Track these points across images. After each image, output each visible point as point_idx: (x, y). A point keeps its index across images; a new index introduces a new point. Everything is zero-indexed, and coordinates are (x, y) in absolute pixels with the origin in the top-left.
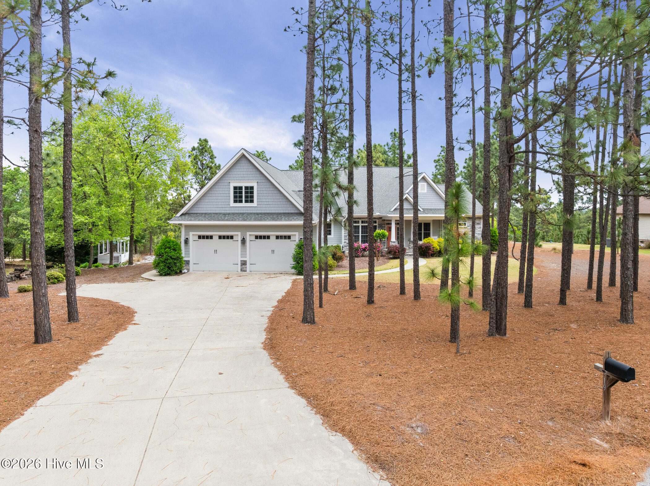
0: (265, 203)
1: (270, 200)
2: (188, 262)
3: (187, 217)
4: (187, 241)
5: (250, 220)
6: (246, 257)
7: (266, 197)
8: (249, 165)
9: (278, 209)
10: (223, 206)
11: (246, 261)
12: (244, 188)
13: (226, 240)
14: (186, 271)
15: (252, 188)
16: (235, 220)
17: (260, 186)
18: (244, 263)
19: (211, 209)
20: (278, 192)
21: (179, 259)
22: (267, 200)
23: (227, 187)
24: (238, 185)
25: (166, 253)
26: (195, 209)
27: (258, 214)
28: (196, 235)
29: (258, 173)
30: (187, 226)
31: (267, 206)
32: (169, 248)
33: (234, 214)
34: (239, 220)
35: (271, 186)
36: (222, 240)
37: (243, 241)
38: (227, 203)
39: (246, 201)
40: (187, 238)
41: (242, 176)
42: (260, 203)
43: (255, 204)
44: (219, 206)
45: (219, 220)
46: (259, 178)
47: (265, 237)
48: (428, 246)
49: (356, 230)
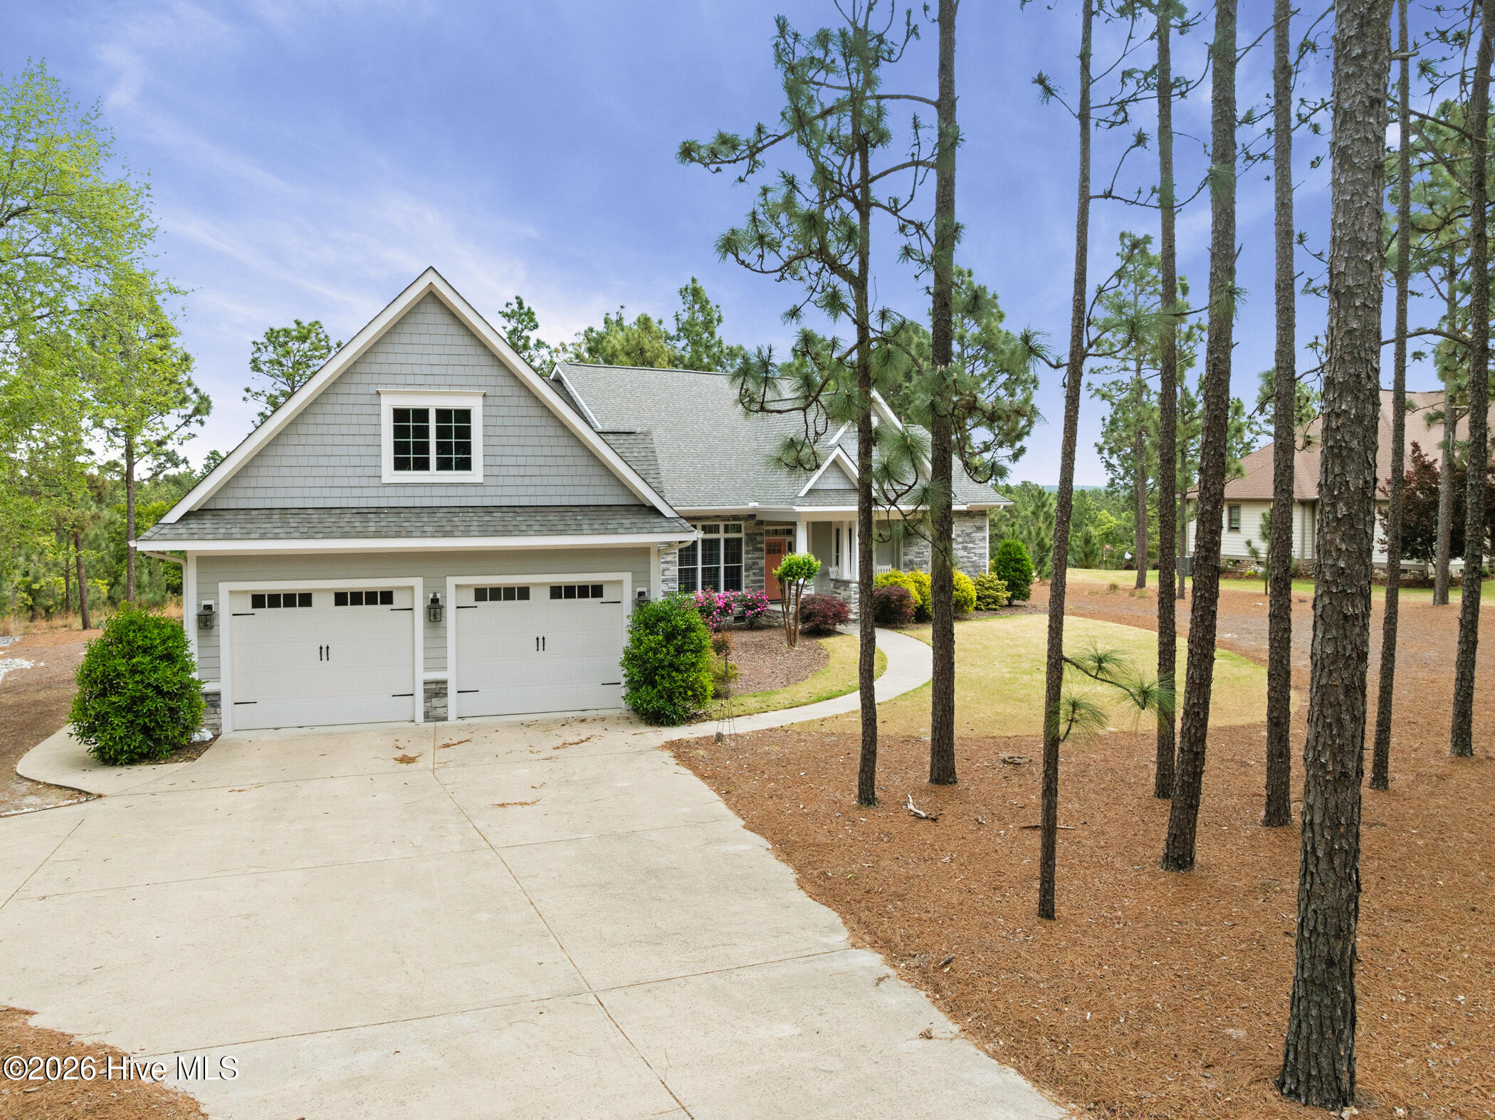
0: (513, 471)
1: (531, 461)
2: (214, 700)
3: (208, 524)
4: (206, 619)
5: (466, 534)
6: (445, 668)
7: (518, 451)
8: (453, 329)
9: (560, 490)
10: (354, 482)
11: (445, 682)
12: (432, 417)
13: (364, 609)
14: (208, 735)
15: (465, 415)
16: (409, 535)
17: (494, 411)
18: (436, 691)
19: (306, 492)
20: (560, 432)
21: (186, 690)
22: (522, 461)
23: (369, 409)
24: (411, 402)
25: (134, 671)
26: (240, 493)
27: (488, 509)
28: (246, 592)
29: (486, 360)
30: (205, 561)
31: (519, 481)
32: (146, 651)
33: (397, 510)
34: (423, 535)
35: (535, 411)
36: (349, 609)
37: (435, 610)
38: (371, 471)
39: (444, 465)
40: (208, 607)
41: (427, 370)
42: (495, 471)
43: (476, 474)
44: (337, 482)
45: (345, 535)
46: (491, 381)
47: (510, 593)
48: (904, 596)
49: (687, 554)
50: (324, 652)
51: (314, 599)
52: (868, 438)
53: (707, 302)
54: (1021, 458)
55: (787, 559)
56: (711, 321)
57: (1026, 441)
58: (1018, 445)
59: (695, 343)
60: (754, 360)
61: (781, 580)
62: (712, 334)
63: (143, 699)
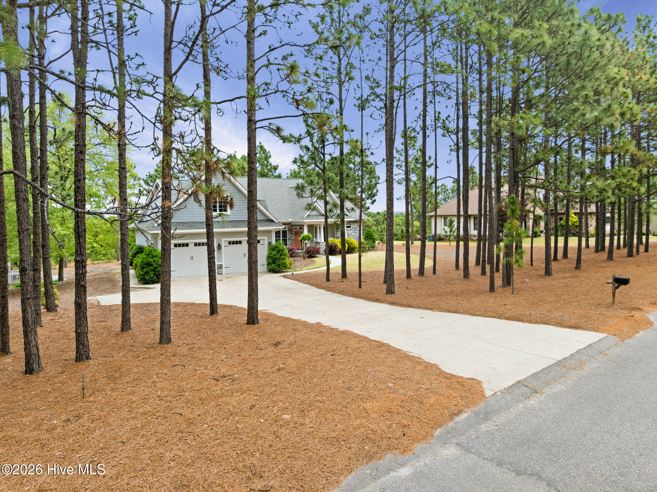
1: (242, 209)
6: (222, 261)
10: (199, 215)
11: (222, 265)
13: (201, 247)
18: (220, 267)
19: (187, 218)
22: (239, 209)
27: (232, 221)
28: (173, 243)
29: (230, 184)
31: (239, 214)
34: (218, 228)
35: (242, 197)
36: (198, 247)
37: (219, 247)
39: (220, 210)
42: (233, 212)
43: (228, 213)
44: (195, 215)
45: (199, 228)
46: (232, 189)
47: (237, 243)
48: (336, 246)
49: (277, 233)
50: (192, 258)
51: (189, 245)
52: (326, 203)
53: (265, 150)
54: (375, 203)
55: (302, 235)
56: (267, 157)
57: (376, 198)
58: (373, 199)
59: (262, 165)
60: (300, 186)
61: (301, 241)
62: (268, 162)
63: (157, 268)
